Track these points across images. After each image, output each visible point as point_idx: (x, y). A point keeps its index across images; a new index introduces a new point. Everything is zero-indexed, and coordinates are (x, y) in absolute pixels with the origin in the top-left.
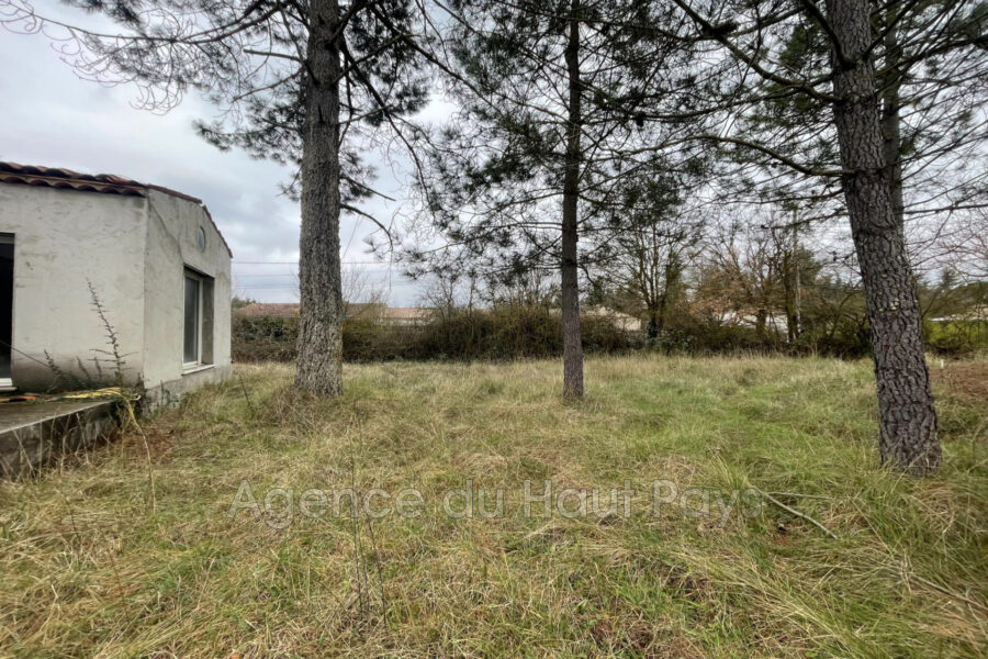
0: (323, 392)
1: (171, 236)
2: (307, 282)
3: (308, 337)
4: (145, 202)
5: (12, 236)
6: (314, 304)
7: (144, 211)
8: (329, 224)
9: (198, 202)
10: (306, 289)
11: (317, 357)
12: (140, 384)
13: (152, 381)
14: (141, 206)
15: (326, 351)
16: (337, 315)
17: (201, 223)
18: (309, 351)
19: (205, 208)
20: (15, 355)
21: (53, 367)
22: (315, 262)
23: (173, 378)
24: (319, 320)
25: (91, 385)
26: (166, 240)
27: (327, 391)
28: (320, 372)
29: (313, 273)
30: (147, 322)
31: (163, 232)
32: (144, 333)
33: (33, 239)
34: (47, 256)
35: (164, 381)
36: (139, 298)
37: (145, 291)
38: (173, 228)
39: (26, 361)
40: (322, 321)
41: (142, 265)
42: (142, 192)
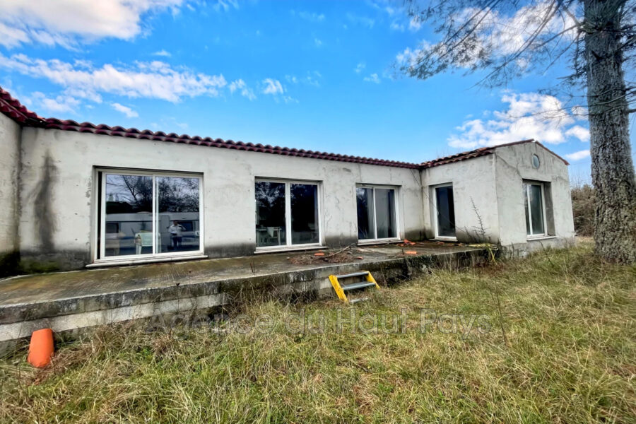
0: (617, 260)
1: (511, 167)
2: (597, 179)
3: (600, 219)
4: (494, 155)
5: (452, 183)
6: (604, 195)
7: (493, 160)
8: (614, 132)
9: (530, 141)
10: (596, 184)
11: (609, 234)
12: (499, 243)
13: (505, 242)
14: (491, 158)
15: (618, 230)
16: (630, 201)
17: (534, 152)
18: (602, 228)
19: (537, 143)
20: (456, 228)
21: (468, 234)
22: (602, 164)
23: (520, 242)
24: (609, 206)
25: (480, 242)
26: (508, 170)
27: (621, 260)
28: (614, 245)
29: (600, 172)
30: (500, 212)
31: (506, 166)
32: (499, 218)
33: (457, 183)
34: (462, 189)
35: (514, 243)
36: (495, 202)
37: (498, 198)
38: (513, 163)
39: (459, 231)
40: (612, 207)
41: (495, 186)
42: (491, 151)
